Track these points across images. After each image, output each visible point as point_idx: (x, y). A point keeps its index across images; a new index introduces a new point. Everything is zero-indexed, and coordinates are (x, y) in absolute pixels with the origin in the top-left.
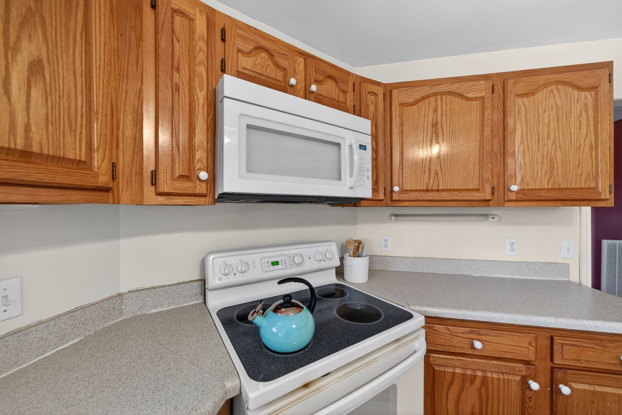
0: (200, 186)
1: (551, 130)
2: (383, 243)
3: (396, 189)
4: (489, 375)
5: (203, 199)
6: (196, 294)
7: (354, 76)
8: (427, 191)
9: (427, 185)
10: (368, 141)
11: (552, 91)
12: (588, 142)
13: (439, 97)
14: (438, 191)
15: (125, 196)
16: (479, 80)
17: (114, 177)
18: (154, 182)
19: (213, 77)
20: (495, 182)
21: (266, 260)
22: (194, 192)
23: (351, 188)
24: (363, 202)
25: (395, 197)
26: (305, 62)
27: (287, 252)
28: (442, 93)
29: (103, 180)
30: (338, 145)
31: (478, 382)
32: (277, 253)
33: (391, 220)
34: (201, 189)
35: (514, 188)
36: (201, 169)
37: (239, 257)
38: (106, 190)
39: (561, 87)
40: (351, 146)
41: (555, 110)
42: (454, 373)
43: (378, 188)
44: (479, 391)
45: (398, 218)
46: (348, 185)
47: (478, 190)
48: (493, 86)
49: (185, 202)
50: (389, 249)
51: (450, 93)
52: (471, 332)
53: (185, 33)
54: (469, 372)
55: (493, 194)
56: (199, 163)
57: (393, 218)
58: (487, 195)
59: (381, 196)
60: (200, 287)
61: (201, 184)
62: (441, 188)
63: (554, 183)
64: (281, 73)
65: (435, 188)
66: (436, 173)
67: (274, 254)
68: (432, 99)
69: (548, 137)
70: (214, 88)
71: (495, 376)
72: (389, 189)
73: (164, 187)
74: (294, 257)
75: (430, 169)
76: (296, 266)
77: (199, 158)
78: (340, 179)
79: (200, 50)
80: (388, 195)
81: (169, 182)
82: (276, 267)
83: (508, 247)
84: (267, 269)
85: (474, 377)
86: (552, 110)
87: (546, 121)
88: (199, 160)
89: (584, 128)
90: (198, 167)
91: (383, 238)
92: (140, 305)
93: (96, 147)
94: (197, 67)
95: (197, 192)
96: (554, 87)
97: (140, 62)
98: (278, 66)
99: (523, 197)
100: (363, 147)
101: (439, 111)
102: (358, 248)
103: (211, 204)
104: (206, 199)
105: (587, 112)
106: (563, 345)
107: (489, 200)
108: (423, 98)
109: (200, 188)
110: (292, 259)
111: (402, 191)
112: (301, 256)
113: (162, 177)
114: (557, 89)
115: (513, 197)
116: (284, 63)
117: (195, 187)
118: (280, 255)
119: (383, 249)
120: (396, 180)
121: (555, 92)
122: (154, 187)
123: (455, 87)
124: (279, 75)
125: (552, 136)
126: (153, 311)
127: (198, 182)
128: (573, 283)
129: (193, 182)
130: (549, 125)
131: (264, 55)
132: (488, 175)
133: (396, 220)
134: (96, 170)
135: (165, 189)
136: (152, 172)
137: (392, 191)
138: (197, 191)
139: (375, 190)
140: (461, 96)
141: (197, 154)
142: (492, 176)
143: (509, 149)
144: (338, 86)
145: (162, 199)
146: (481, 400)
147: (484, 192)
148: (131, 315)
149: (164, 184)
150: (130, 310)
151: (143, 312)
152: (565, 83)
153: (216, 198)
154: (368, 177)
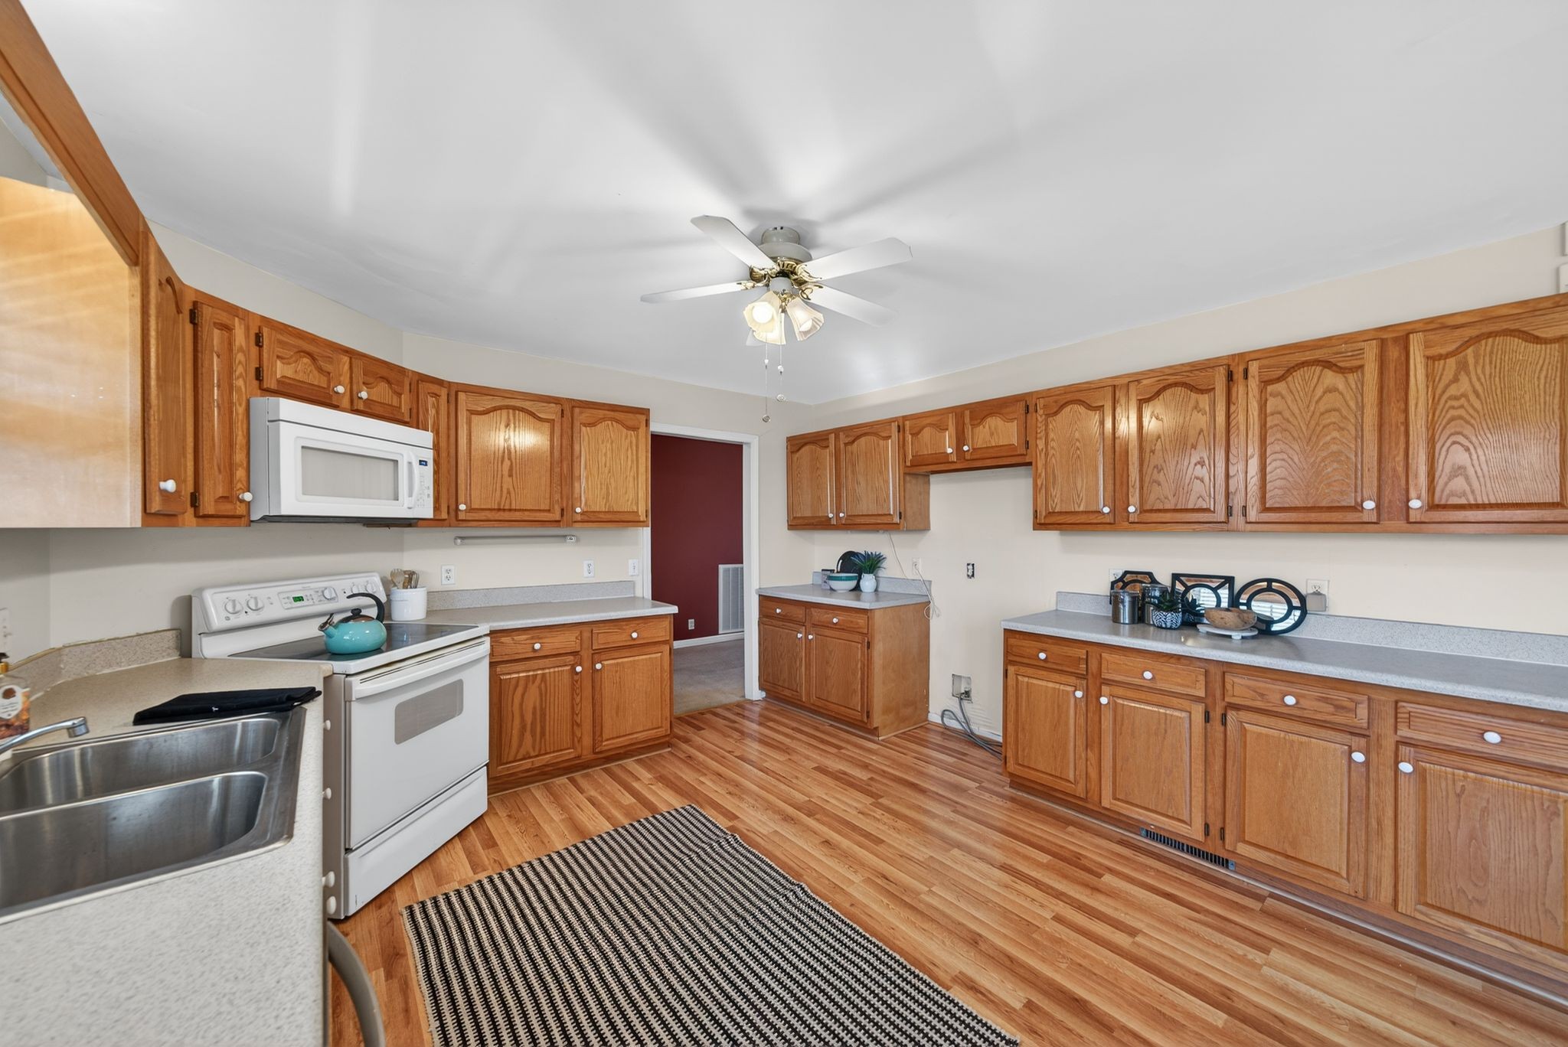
0: (241, 507)
1: (608, 459)
2: (445, 575)
3: (462, 507)
4: (548, 671)
6: (165, 649)
7: (410, 373)
8: (499, 510)
9: (499, 504)
10: (429, 456)
11: (608, 426)
12: (632, 474)
13: (511, 411)
14: (510, 510)
16: (550, 403)
18: (195, 506)
20: (565, 505)
21: (286, 595)
22: (235, 514)
23: (410, 508)
24: (420, 522)
25: (461, 516)
26: (351, 363)
27: (312, 585)
28: (514, 408)
30: (396, 462)
31: (538, 678)
32: (299, 587)
33: (455, 544)
35: (578, 510)
36: (243, 490)
37: (247, 592)
39: (614, 422)
40: (410, 463)
41: (610, 442)
42: (528, 676)
43: (440, 506)
44: (540, 687)
45: (466, 541)
46: (406, 506)
47: (549, 511)
48: (562, 410)
49: (222, 524)
50: (452, 581)
51: (522, 410)
52: (532, 638)
53: (224, 346)
54: (532, 674)
55: (562, 515)
57: (459, 541)
58: (557, 517)
59: (444, 515)
60: (175, 638)
62: (513, 507)
63: (609, 507)
64: (325, 379)
65: (507, 507)
66: (509, 492)
67: (296, 588)
71: (552, 671)
72: (453, 507)
74: (323, 592)
75: (502, 487)
76: (326, 601)
77: (239, 477)
78: (396, 499)
79: (240, 362)
80: (453, 513)
81: (212, 504)
82: (299, 604)
83: (586, 568)
84: (289, 606)
85: (535, 675)
86: (608, 442)
87: (604, 451)
88: (240, 481)
89: (629, 463)
90: (239, 485)
91: (445, 568)
92: (88, 664)
94: (235, 381)
95: (237, 514)
96: (610, 422)
98: (320, 370)
99: (586, 518)
100: (423, 463)
101: (512, 425)
102: (410, 580)
103: (244, 526)
104: (241, 521)
105: (631, 447)
106: (598, 633)
107: (559, 521)
108: (495, 409)
109: (240, 509)
110: (320, 594)
111: (470, 510)
112: (334, 590)
113: (203, 500)
114: (612, 424)
115: (579, 518)
116: (328, 367)
117: (236, 509)
118: (304, 589)
119: (445, 582)
120: (461, 498)
121: (610, 427)
122: (194, 509)
123: (527, 405)
124: (324, 384)
125: (608, 465)
126: (106, 671)
127: (238, 503)
128: (638, 598)
129: (232, 502)
130: (605, 454)
131: (306, 360)
132: (557, 497)
133: (462, 544)
135: (205, 511)
136: (192, 494)
137: (457, 509)
138: (237, 512)
139: (437, 508)
140: (533, 415)
141: (238, 472)
142: (562, 498)
143: (576, 474)
144: (391, 388)
145: (201, 520)
146: (541, 694)
147: (554, 513)
148: (74, 677)
149: (208, 506)
150: (71, 670)
151: (91, 672)
152: (617, 421)
153: (252, 519)
154: (429, 495)
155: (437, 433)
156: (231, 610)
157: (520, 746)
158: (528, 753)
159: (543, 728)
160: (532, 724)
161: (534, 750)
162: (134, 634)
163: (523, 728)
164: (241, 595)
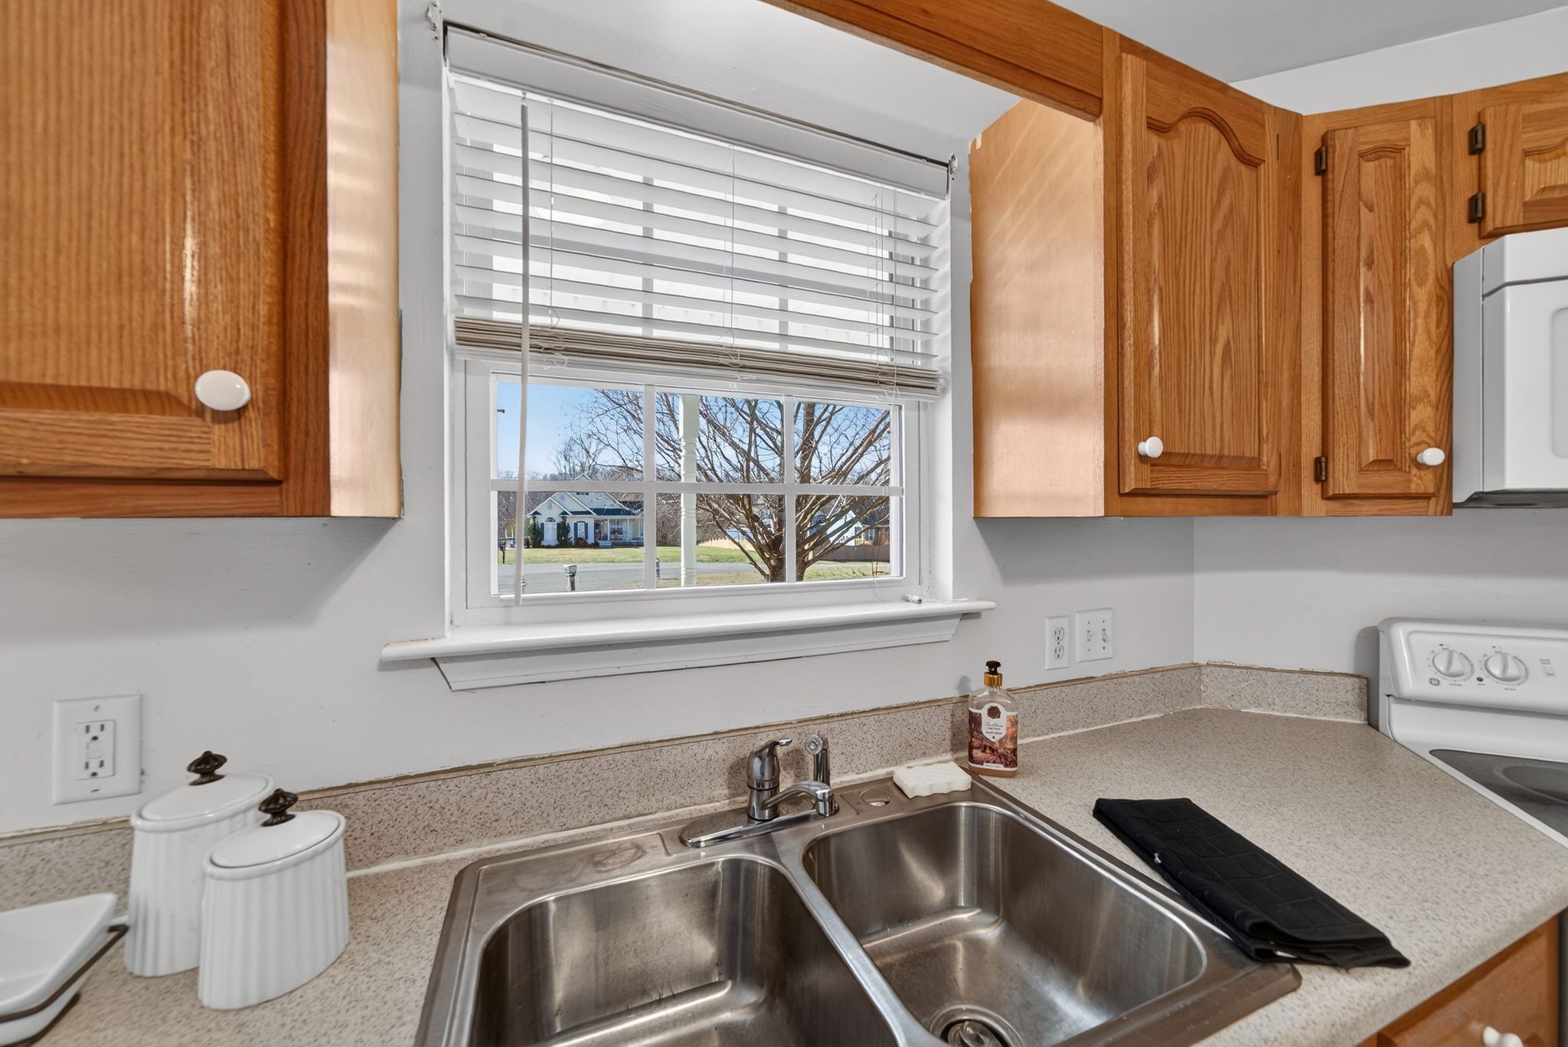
0: (1420, 478)
5: (1422, 504)
6: (1347, 703)
18: (1322, 476)
19: (1447, 245)
22: (1407, 491)
29: (1272, 481)
34: (1421, 485)
36: (1426, 444)
37: (1489, 641)
49: (1380, 510)
53: (1386, 186)
56: (1418, 433)
60: (1357, 691)
61: (1423, 473)
70: (1449, 266)
73: (1342, 483)
77: (1417, 422)
79: (1421, 202)
81: (1352, 475)
88: (1418, 426)
90: (1419, 436)
92: (1231, 693)
93: (1265, 436)
94: (1413, 241)
95: (1413, 491)
97: (1298, 279)
103: (1442, 514)
104: (1428, 504)
109: (1419, 481)
113: (1341, 467)
117: (1409, 481)
122: (1319, 486)
126: (1253, 710)
127: (1414, 471)
129: (1400, 470)
134: (1265, 468)
135: (1346, 487)
136: (1316, 460)
138: (1413, 489)
141: (1413, 415)
145: (1334, 505)
148: (1216, 706)
149: (1344, 479)
150: (1213, 695)
151: (1236, 706)
153: (1455, 500)
156: (1497, 671)
162: (1297, 669)
164: (1476, 643)
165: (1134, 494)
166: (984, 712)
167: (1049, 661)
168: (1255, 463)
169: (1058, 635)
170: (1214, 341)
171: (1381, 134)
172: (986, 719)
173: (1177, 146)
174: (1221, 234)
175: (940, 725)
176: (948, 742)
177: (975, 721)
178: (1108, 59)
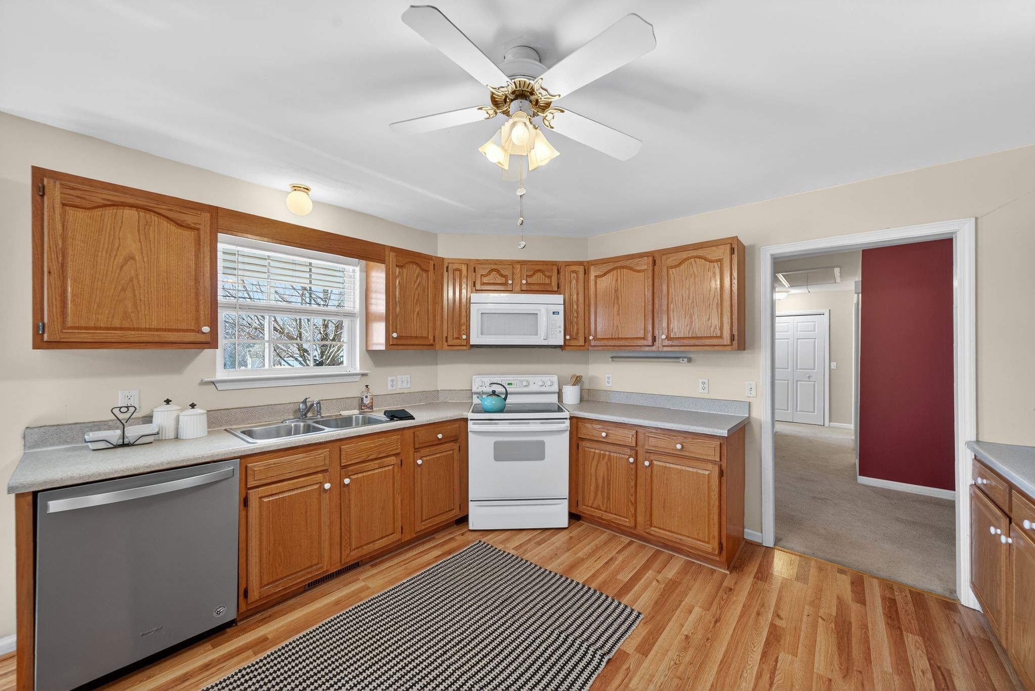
1: (691, 293)
2: (607, 380)
3: (591, 338)
4: (612, 454)
5: (465, 347)
7: (560, 263)
8: (612, 339)
9: (612, 334)
10: (561, 309)
11: (691, 263)
13: (619, 271)
14: (618, 338)
15: (437, 347)
16: (644, 257)
17: (434, 340)
18: (447, 341)
20: (656, 333)
23: (545, 340)
25: (592, 343)
27: (520, 378)
28: (622, 268)
29: (432, 342)
30: (536, 315)
31: (607, 457)
32: (513, 379)
34: (464, 343)
35: (664, 337)
36: (464, 334)
37: (489, 378)
38: (432, 345)
39: (697, 260)
41: (693, 277)
42: (600, 454)
43: (578, 337)
44: (607, 463)
46: (542, 338)
47: (644, 338)
48: (654, 260)
49: (458, 349)
51: (626, 267)
52: (600, 428)
54: (602, 452)
55: (654, 341)
58: (650, 342)
59: (582, 343)
61: (464, 341)
62: (620, 337)
63: (693, 332)
65: (616, 337)
66: (617, 326)
67: (511, 379)
68: (615, 271)
69: (689, 298)
71: (615, 455)
72: (588, 337)
73: (450, 342)
74: (523, 382)
75: (613, 323)
76: (523, 386)
77: (463, 329)
78: (537, 334)
79: (464, 282)
80: (588, 342)
81: (452, 341)
83: (701, 386)
85: (605, 455)
86: (691, 276)
87: (688, 286)
90: (462, 334)
91: (607, 376)
92: (445, 397)
93: (429, 331)
96: (692, 261)
98: (502, 275)
99: (672, 343)
100: (556, 313)
101: (619, 280)
103: (467, 350)
105: (714, 277)
106: (649, 437)
107: (651, 346)
108: (609, 271)
111: (597, 339)
112: (528, 382)
113: (450, 339)
114: (695, 261)
115: (666, 343)
116: (506, 273)
119: (607, 385)
120: (592, 332)
121: (693, 263)
122: (447, 344)
123: (628, 263)
124: (503, 280)
127: (462, 341)
129: (460, 340)
131: (494, 273)
132: (649, 327)
134: (429, 339)
135: (451, 344)
136: (446, 336)
138: (462, 344)
139: (575, 339)
140: (632, 269)
141: (463, 327)
142: (653, 328)
144: (545, 274)
145: (449, 347)
146: (608, 470)
147: (647, 340)
150: (441, 398)
152: (700, 257)
154: (560, 332)
155: (564, 295)
157: (595, 499)
158: (599, 506)
159: (609, 493)
160: (602, 487)
161: (603, 506)
163: (597, 487)
165: (392, 345)
166: (364, 397)
167: (390, 388)
168: (427, 338)
169: (392, 381)
170: (414, 311)
171: (456, 266)
172: (365, 399)
173: (405, 270)
174: (417, 288)
175: (356, 403)
176: (358, 406)
177: (362, 399)
178: (387, 253)
